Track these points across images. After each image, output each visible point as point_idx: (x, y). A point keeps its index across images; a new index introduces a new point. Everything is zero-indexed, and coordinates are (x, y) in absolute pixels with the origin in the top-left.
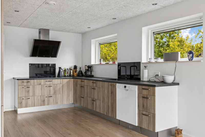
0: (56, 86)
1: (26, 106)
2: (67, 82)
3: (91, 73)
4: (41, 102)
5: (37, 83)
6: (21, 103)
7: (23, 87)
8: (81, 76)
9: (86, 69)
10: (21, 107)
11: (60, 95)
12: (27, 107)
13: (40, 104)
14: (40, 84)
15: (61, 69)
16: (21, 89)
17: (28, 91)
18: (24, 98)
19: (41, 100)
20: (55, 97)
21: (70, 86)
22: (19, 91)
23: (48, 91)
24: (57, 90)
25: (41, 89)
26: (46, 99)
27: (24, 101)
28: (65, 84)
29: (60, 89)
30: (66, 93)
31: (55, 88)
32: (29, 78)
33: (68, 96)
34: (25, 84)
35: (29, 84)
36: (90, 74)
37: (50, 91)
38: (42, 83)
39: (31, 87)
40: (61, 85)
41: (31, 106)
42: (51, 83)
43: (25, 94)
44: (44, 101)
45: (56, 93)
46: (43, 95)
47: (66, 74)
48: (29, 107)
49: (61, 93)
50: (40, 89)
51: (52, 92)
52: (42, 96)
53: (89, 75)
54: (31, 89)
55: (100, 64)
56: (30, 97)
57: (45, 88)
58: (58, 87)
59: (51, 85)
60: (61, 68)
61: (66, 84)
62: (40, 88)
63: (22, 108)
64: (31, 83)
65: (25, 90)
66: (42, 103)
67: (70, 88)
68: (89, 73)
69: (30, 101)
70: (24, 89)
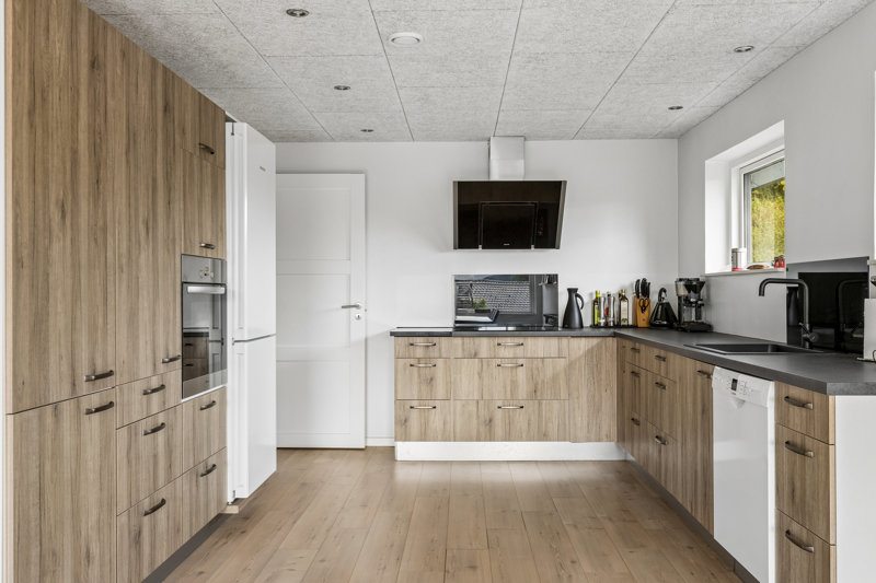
0: (540, 365)
1: (423, 437)
2: (590, 352)
3: (698, 316)
4: (478, 424)
5: (463, 350)
6: (406, 421)
7: (413, 361)
8: (664, 325)
9: (680, 298)
10: (406, 438)
11: (556, 404)
12: (425, 440)
13: (474, 433)
14: (475, 356)
15: (577, 296)
16: (405, 369)
17: (432, 379)
18: (414, 403)
19: (478, 417)
20: (537, 412)
21: (603, 371)
22: (400, 377)
23: (508, 382)
24: (543, 381)
25: (480, 375)
26: (499, 414)
27: (414, 416)
28: (580, 358)
29: (555, 378)
30: (585, 399)
31: (535, 372)
32: (451, 330)
33: (596, 409)
34: (419, 352)
35: (434, 352)
36: (693, 319)
37: (514, 384)
38: (484, 353)
39: (440, 363)
40: (562, 363)
41: (440, 437)
42: (519, 351)
43: (420, 391)
44: (490, 421)
45: (538, 394)
46: (486, 397)
47: (599, 316)
48: (435, 439)
49: (564, 395)
50: (476, 376)
51: (523, 390)
52: (481, 403)
53: (689, 323)
54: (440, 373)
55: (734, 269)
56: (437, 403)
57: (496, 371)
58: (549, 373)
59: (520, 362)
60: (576, 290)
61: (583, 362)
62: (476, 372)
63: (409, 440)
64: (440, 350)
65: (419, 376)
66: (482, 429)
67: (603, 376)
68: (690, 315)
69: (436, 420)
70: (415, 369)
